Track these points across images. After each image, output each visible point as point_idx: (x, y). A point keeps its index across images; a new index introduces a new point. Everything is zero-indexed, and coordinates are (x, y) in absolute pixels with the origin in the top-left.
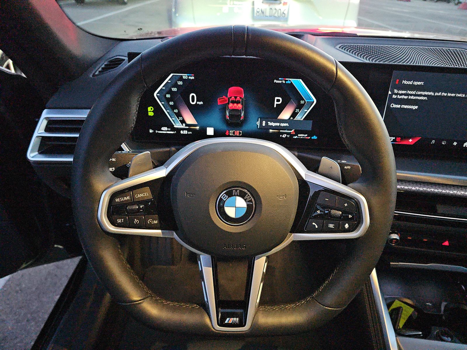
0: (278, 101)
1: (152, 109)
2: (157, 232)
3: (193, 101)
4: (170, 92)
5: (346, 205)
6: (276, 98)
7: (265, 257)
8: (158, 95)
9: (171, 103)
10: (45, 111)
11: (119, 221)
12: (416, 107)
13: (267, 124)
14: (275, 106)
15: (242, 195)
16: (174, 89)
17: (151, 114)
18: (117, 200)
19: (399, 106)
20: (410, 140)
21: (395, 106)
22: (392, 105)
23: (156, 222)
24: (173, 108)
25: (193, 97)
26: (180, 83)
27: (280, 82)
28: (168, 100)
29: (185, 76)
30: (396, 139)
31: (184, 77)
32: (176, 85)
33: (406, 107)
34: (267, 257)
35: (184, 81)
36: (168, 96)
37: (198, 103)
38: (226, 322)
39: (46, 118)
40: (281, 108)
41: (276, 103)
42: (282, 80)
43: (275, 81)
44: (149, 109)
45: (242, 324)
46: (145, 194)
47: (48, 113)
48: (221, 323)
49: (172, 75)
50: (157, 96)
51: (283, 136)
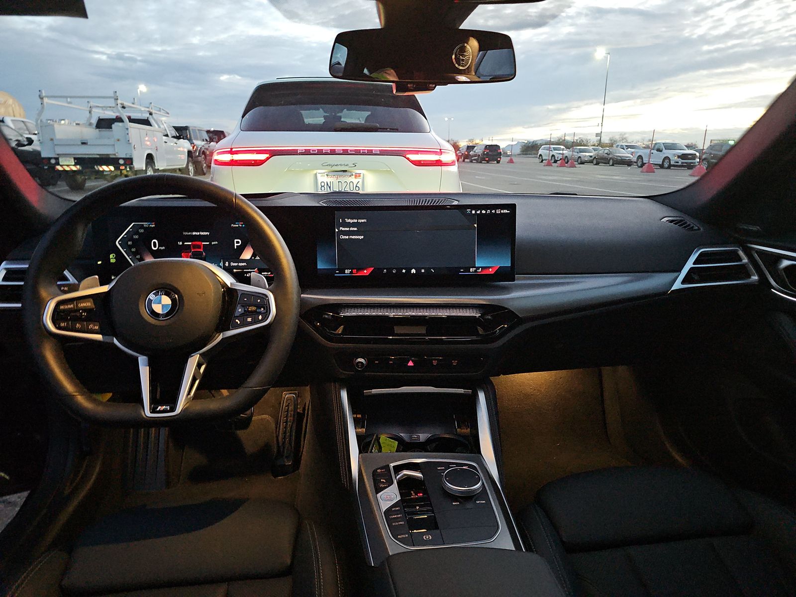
0: (238, 242)
1: (114, 256)
2: (99, 337)
3: (155, 247)
4: (132, 239)
5: (259, 301)
6: (236, 240)
7: (199, 355)
8: (120, 242)
9: (133, 250)
10: (4, 263)
11: (62, 325)
12: (362, 237)
13: (229, 264)
14: (235, 248)
15: (167, 294)
16: (136, 237)
17: (113, 261)
18: (62, 307)
19: (347, 237)
20: (365, 271)
21: (344, 237)
22: (342, 237)
23: (96, 328)
24: (135, 254)
25: (154, 243)
26: (142, 231)
27: (237, 226)
28: (130, 247)
29: (145, 224)
30: (352, 270)
31: (145, 226)
32: (137, 233)
33: (353, 237)
34: (200, 355)
35: (145, 229)
36: (130, 243)
37: (160, 248)
38: (158, 409)
39: (6, 269)
40: (241, 249)
41: (236, 245)
42: (239, 224)
43: (232, 225)
44: (111, 256)
45: (173, 409)
46: (88, 304)
47: (7, 264)
48: (153, 411)
49: (133, 224)
50: (119, 244)
51: (248, 275)
